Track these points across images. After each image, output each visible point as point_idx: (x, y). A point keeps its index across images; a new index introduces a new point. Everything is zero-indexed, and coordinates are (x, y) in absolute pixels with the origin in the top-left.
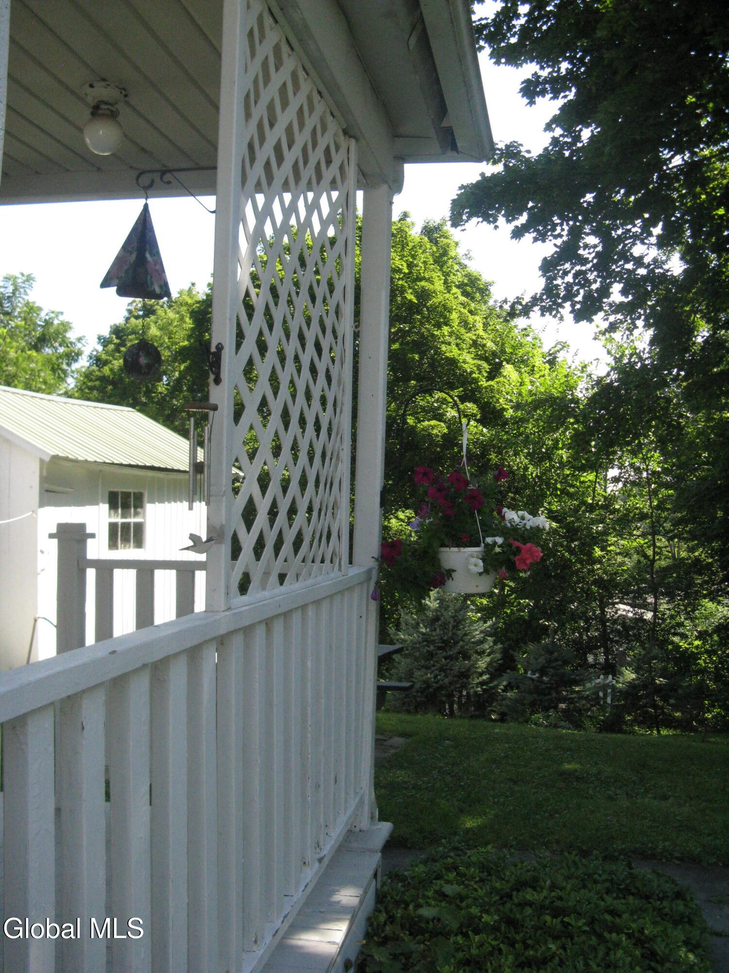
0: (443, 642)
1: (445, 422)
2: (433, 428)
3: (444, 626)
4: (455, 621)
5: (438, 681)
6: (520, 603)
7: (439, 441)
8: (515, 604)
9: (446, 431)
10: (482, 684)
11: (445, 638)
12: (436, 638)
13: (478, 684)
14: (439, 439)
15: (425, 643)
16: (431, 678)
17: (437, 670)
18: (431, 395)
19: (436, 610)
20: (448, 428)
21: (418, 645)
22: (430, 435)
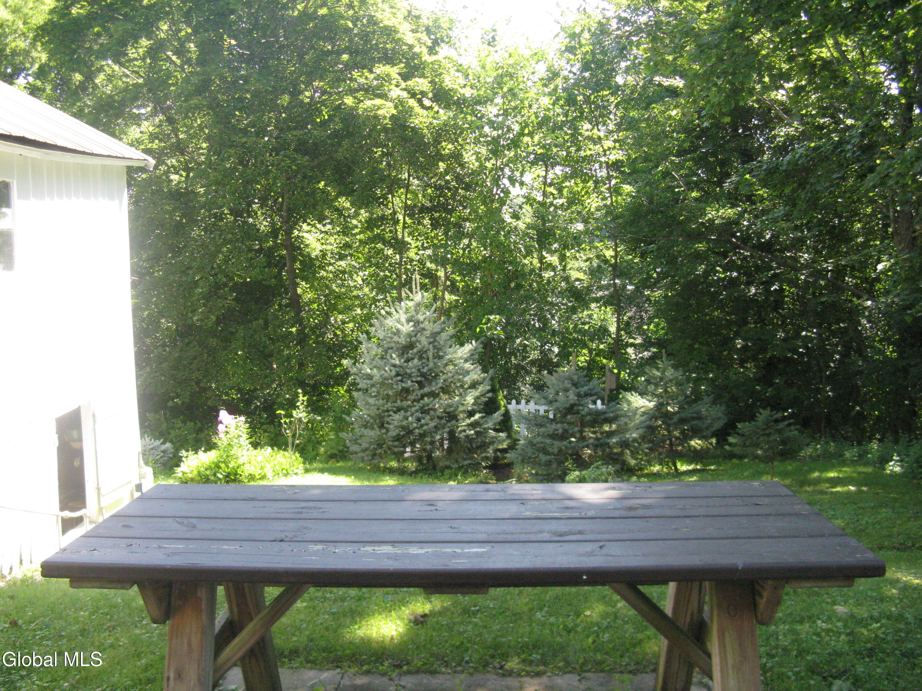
0: (423, 375)
1: (392, 100)
2: (379, 108)
3: (421, 355)
4: (434, 347)
5: (422, 426)
6: (489, 320)
7: (387, 124)
8: (484, 321)
9: (394, 112)
10: (473, 425)
11: (425, 370)
12: (414, 370)
13: (469, 425)
14: (387, 121)
15: (400, 378)
16: (411, 423)
17: (417, 411)
18: (371, 71)
19: (409, 335)
20: (396, 107)
21: (390, 381)
22: (376, 117)
